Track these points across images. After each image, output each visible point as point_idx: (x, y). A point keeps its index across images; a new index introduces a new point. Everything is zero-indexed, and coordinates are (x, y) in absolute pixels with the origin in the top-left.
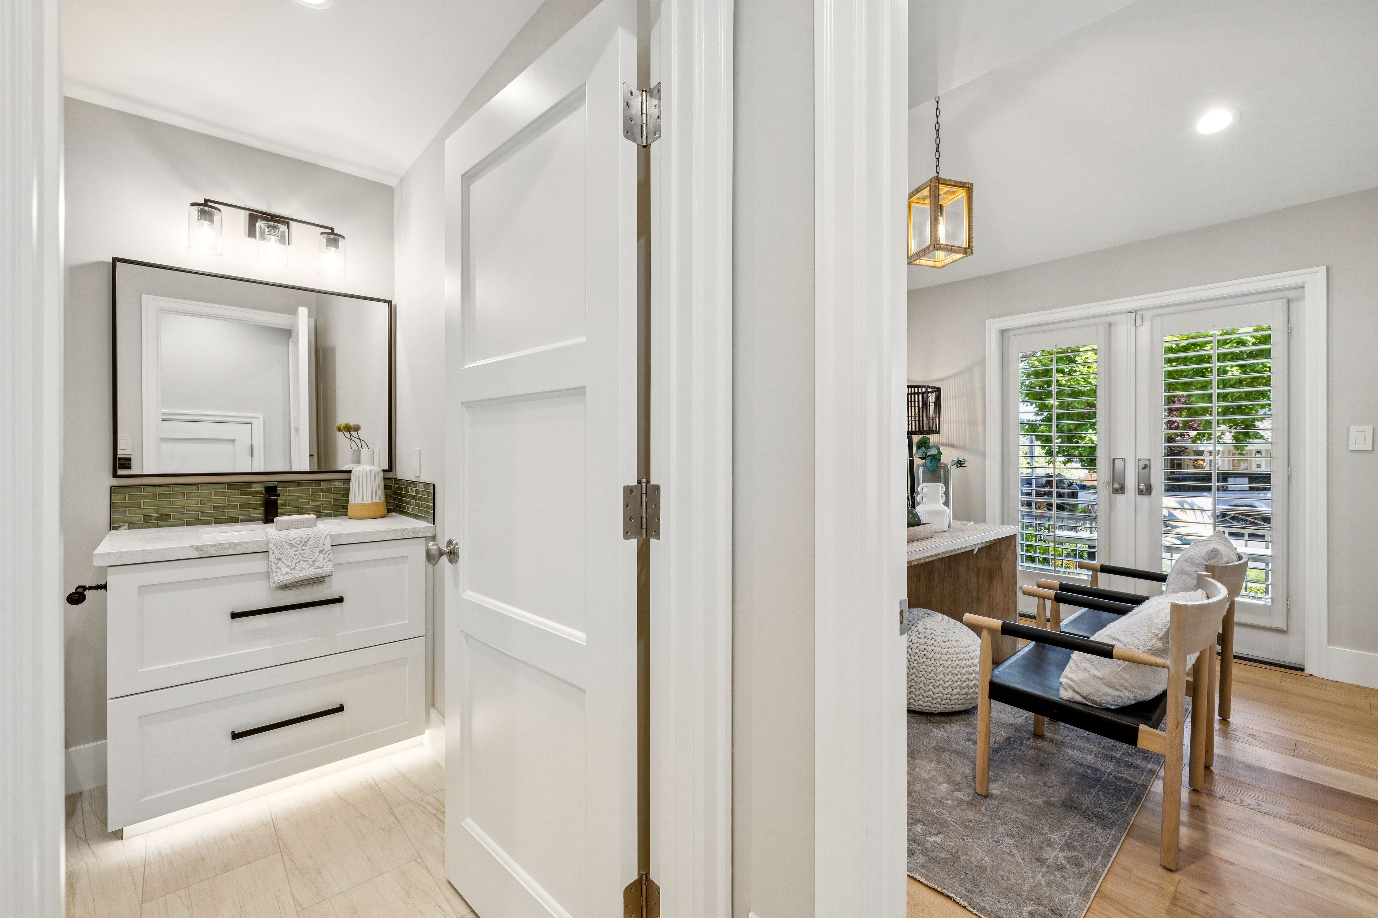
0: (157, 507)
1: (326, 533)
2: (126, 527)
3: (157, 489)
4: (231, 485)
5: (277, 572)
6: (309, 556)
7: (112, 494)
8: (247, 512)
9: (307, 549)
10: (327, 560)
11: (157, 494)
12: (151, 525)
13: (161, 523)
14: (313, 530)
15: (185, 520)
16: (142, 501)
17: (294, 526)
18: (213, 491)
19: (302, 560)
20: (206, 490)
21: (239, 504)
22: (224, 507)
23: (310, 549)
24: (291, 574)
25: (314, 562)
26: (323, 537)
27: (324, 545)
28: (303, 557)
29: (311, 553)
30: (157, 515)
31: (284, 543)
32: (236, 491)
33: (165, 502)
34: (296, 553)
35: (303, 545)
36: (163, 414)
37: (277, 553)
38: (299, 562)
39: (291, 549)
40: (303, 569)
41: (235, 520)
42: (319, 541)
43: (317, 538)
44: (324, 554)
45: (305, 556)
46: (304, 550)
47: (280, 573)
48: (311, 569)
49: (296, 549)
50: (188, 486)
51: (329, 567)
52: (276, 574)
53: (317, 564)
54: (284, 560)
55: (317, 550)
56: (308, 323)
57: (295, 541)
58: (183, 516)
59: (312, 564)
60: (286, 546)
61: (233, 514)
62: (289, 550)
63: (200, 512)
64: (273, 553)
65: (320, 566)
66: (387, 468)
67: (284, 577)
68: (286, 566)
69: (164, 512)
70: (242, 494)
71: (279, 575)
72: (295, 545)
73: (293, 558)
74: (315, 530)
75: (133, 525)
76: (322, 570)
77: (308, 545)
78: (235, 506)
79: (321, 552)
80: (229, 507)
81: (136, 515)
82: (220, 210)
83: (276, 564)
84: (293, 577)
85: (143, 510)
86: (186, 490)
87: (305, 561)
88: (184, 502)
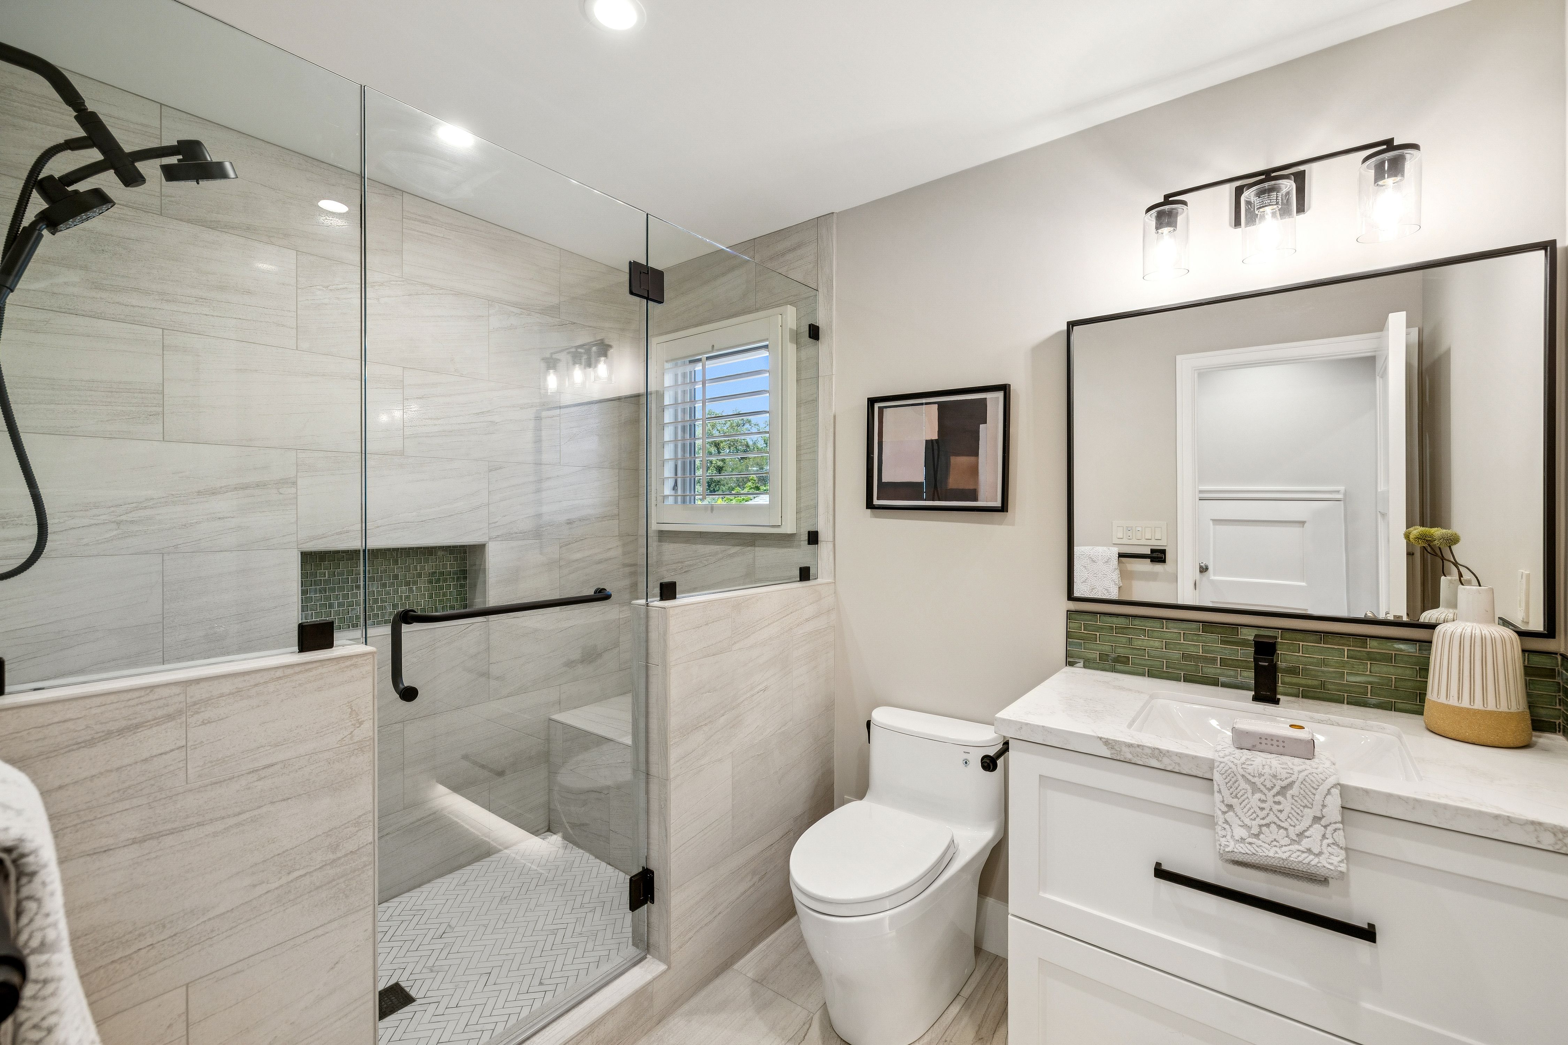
0: (1114, 645)
1: (1332, 781)
2: (1081, 664)
3: (1115, 620)
4: (1208, 626)
5: (1225, 829)
6: (1289, 820)
7: (1068, 621)
8: (1232, 673)
9: (1286, 804)
10: (1330, 841)
11: (1114, 627)
12: (1107, 667)
13: (1119, 666)
14: (1303, 767)
15: (1147, 669)
16: (1098, 634)
17: (1263, 747)
18: (1182, 632)
19: (1274, 823)
20: (1173, 630)
21: (1219, 657)
22: (1197, 658)
23: (1294, 807)
24: (1250, 843)
25: (1301, 835)
26: (1324, 788)
27: (1324, 806)
28: (1278, 818)
29: (1295, 814)
30: (1113, 655)
31: (1240, 778)
32: (1214, 636)
33: (1123, 639)
34: (1263, 805)
35: (1278, 794)
36: (1201, 492)
37: (1226, 793)
38: (1268, 825)
39: (1253, 794)
40: (1275, 843)
41: (1214, 682)
42: (1314, 794)
43: (1308, 786)
44: (1325, 827)
45: (1283, 816)
46: (1279, 803)
47: (1229, 834)
48: (1291, 847)
49: (1263, 798)
50: (1150, 621)
51: (1335, 860)
52: (1224, 833)
53: (1306, 843)
54: (1237, 809)
55: (1309, 814)
56: (1406, 337)
57: (1262, 779)
58: (1144, 662)
59: (1295, 838)
60: (1243, 785)
61: (1210, 670)
62: (1250, 795)
63: (1165, 661)
64: (1220, 792)
65: (1312, 849)
66: (1537, 624)
67: (1237, 846)
68: (1241, 823)
69: (1121, 651)
70: (1223, 642)
71: (1229, 837)
72: (1262, 788)
73: (1255, 812)
74: (1309, 767)
75: (1088, 664)
76: (1316, 860)
77: (1288, 796)
78: (1214, 660)
79: (1317, 819)
80: (1206, 660)
81: (1092, 650)
82: (1184, 203)
83: (1224, 813)
84: (1254, 852)
85: (1099, 645)
86: (1148, 625)
87: (1280, 827)
88: (1145, 643)
